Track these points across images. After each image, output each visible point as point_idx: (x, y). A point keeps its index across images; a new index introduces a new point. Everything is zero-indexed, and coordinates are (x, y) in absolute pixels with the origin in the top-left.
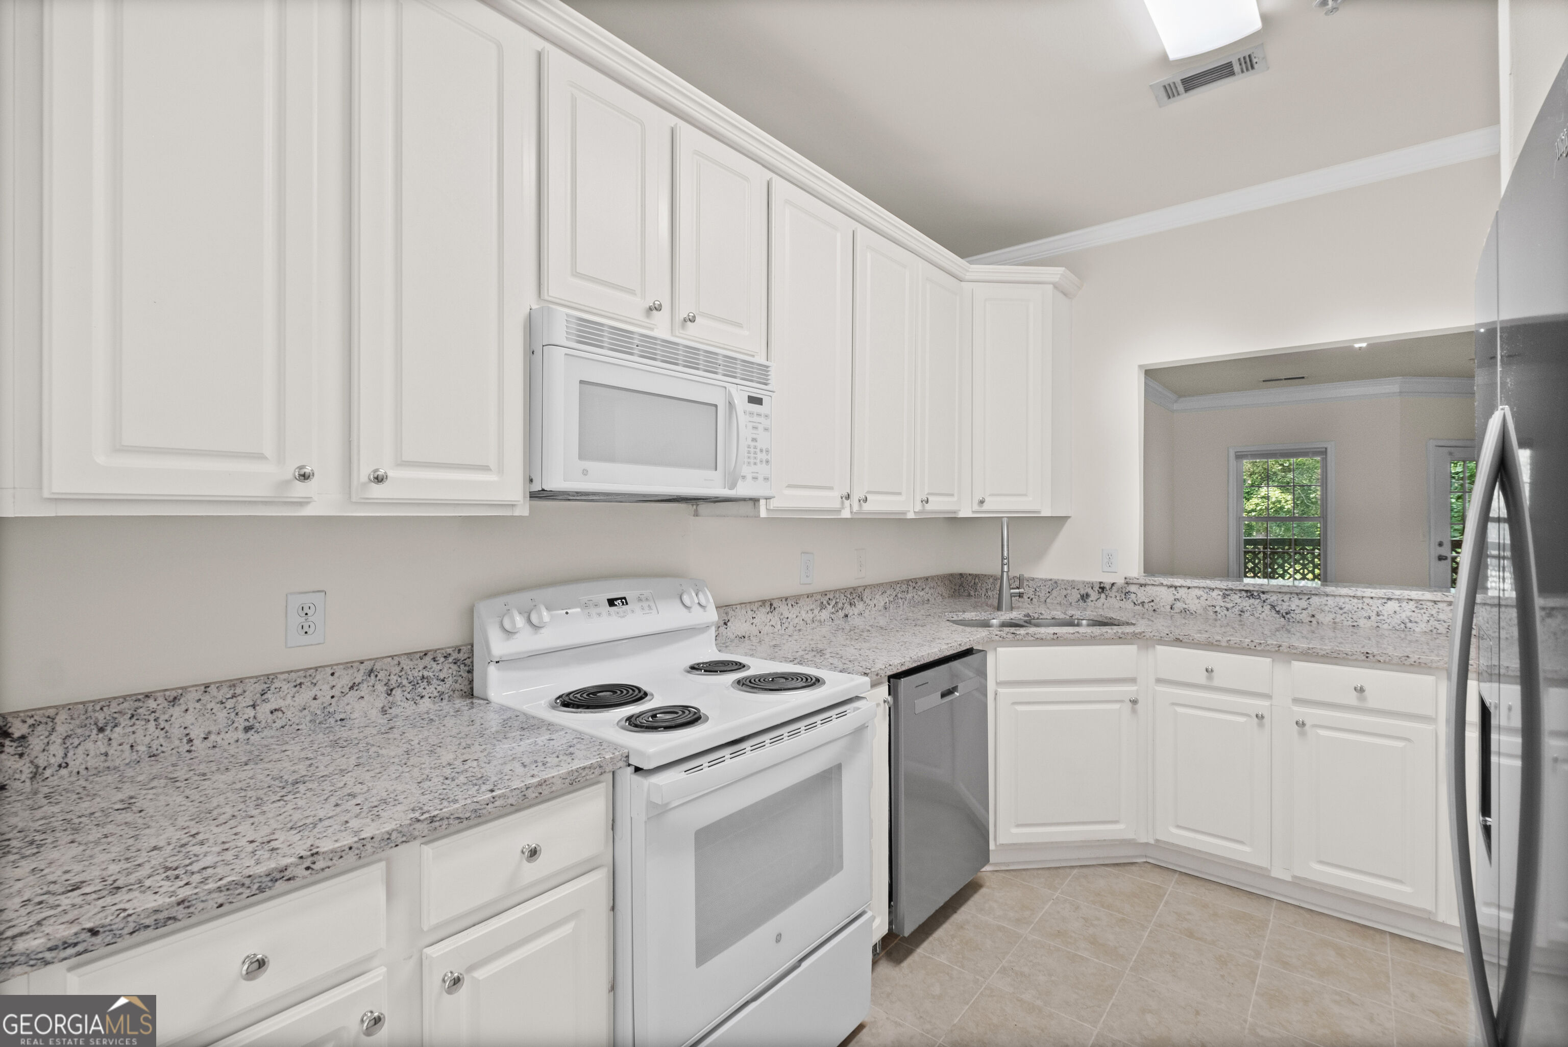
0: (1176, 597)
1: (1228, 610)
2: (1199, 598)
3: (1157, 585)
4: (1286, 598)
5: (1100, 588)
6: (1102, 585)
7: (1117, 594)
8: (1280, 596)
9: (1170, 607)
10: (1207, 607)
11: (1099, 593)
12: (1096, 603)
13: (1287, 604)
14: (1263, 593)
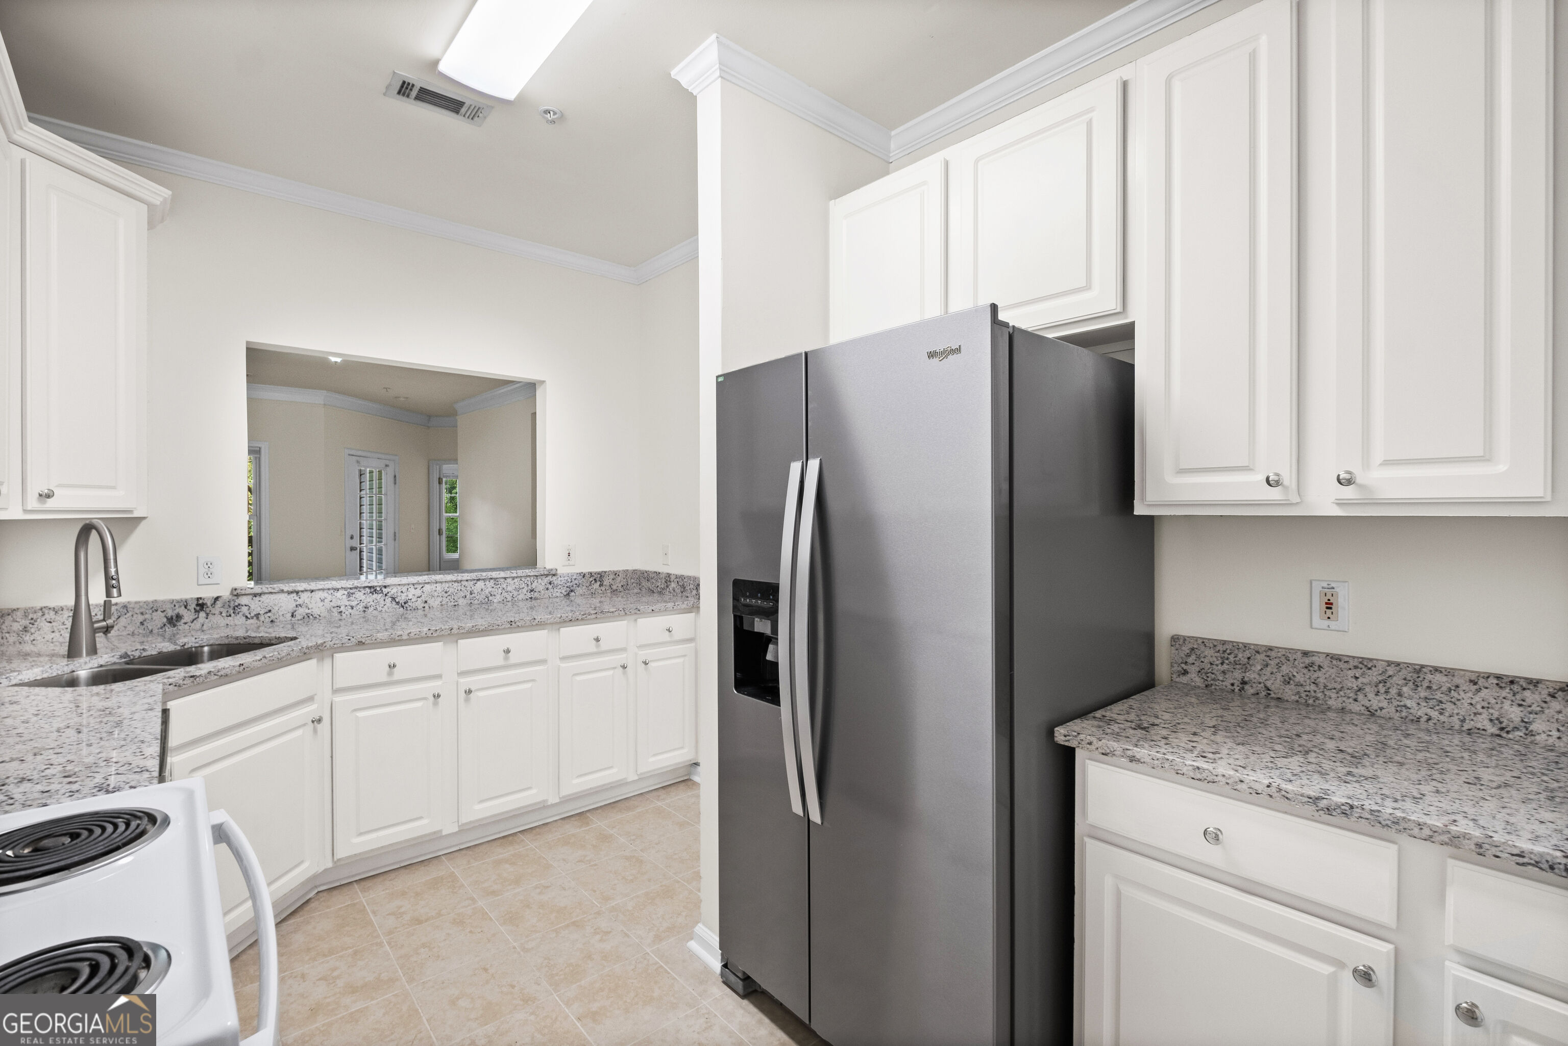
0: (298, 603)
1: (352, 608)
2: (322, 601)
3: (275, 593)
4: (404, 589)
5: (197, 605)
6: (201, 602)
7: (222, 610)
8: (399, 588)
9: (290, 615)
10: (332, 609)
11: (196, 611)
12: (193, 624)
13: (405, 594)
14: (385, 587)
